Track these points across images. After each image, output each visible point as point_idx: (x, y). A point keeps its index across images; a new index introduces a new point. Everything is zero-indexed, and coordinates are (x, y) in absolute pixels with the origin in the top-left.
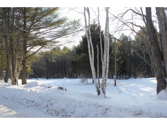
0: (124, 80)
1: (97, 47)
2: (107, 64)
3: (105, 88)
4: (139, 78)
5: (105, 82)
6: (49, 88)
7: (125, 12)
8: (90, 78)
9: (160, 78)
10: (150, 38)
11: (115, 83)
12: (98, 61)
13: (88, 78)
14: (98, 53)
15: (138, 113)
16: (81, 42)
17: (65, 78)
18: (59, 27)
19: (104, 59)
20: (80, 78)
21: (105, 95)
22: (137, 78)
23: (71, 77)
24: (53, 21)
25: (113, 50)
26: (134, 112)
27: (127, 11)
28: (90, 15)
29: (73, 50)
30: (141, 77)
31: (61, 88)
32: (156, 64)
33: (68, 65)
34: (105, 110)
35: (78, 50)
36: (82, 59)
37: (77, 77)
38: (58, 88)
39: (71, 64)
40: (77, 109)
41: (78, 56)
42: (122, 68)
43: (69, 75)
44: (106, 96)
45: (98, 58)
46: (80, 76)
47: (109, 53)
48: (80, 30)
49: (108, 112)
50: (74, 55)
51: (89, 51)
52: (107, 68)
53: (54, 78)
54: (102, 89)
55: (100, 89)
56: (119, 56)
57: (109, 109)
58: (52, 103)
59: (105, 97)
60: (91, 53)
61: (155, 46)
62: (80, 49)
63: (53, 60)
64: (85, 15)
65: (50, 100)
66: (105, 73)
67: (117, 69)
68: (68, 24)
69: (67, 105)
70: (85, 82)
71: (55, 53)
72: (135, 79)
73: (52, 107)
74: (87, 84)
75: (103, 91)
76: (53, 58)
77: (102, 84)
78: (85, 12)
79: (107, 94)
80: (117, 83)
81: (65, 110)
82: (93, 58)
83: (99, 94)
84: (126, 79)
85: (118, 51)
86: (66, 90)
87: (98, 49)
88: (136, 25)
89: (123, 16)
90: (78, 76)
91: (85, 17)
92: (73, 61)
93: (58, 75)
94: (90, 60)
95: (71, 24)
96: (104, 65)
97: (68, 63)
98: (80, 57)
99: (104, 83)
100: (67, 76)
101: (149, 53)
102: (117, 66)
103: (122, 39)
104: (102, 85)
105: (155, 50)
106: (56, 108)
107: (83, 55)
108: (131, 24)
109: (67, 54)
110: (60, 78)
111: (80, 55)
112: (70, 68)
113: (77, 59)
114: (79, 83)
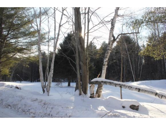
6: (11, 87)
21: (48, 93)
31: (17, 88)
54: (47, 89)
59: (48, 95)
63: (27, 66)
74: (61, 87)
83: (44, 92)
86: (20, 89)
114: (54, 86)
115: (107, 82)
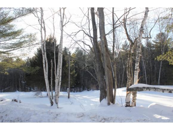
0: (78, 93)
1: (52, 62)
2: (59, 77)
3: (58, 99)
4: (91, 90)
5: (58, 93)
7: (78, 32)
8: (44, 91)
9: (102, 89)
10: (96, 56)
11: (69, 95)
12: (52, 75)
13: (42, 91)
14: (52, 67)
15: (81, 115)
16: (36, 54)
17: (17, 91)
18: (13, 38)
19: (57, 73)
20: (34, 91)
21: (57, 106)
22: (90, 90)
23: (24, 90)
24: (7, 32)
25: (67, 64)
26: (78, 115)
27: (79, 31)
28: (46, 33)
29: (27, 62)
30: (93, 90)
31: (15, 100)
32: (100, 78)
33: (21, 77)
34: (55, 116)
35: (33, 62)
36: (37, 72)
37: (30, 91)
38: (13, 100)
39: (25, 76)
40: (32, 117)
41: (33, 69)
42: (76, 81)
43: (22, 88)
44: (59, 106)
45: (52, 72)
46: (34, 89)
47: (62, 68)
48: (36, 44)
49: (58, 117)
50: (29, 68)
51: (44, 65)
52: (60, 81)
53: (4, 91)
54: (55, 100)
55: (53, 101)
56: (73, 69)
57: (59, 114)
58: (7, 114)
59: (58, 108)
60: (45, 67)
61: (99, 63)
62: (35, 61)
63: (6, 73)
64: (41, 31)
65: (5, 111)
66: (58, 85)
67: (70, 82)
68: (24, 37)
69: (22, 114)
70: (39, 95)
71: (8, 65)
72: (89, 92)
73: (7, 117)
74: (41, 97)
75: (56, 102)
76: (6, 71)
77: (55, 95)
78: (41, 29)
79: (60, 105)
80: (70, 96)
81: (21, 119)
82: (47, 72)
83: (52, 105)
84: (80, 91)
85: (73, 64)
86: (20, 102)
87: (52, 63)
88: (86, 44)
89: (76, 34)
90: (32, 89)
91: (41, 33)
92: (27, 74)
93: (9, 88)
94: (45, 74)
95: (27, 38)
96: (57, 78)
97: (21, 75)
98: (35, 70)
99: (57, 95)
100: (20, 89)
101: (95, 69)
102: (70, 79)
103: (77, 53)
104: (55, 97)
105: (99, 67)
106: (12, 118)
107: (38, 68)
108: (83, 43)
109: (21, 66)
110: (11, 92)
111: (35, 68)
112: (23, 80)
113: (32, 72)
114: (33, 96)
115: (150, 88)
